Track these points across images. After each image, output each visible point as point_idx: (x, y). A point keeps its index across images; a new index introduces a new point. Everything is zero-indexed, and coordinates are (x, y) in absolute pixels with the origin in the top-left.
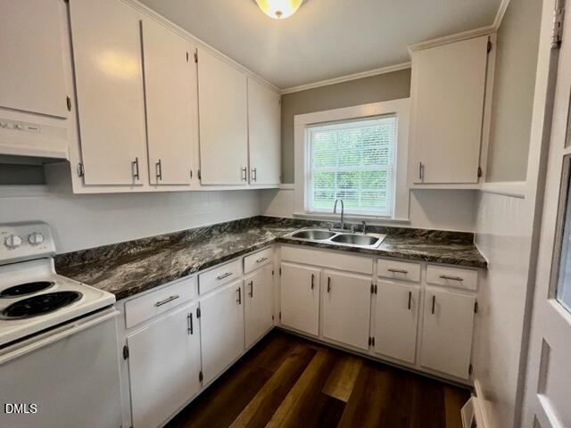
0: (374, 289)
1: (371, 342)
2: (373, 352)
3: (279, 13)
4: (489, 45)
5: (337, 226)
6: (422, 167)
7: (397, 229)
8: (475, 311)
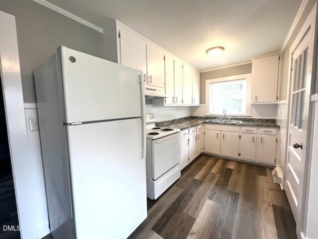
0: (240, 137)
1: (239, 155)
2: (240, 158)
3: (215, 57)
4: (279, 57)
5: (223, 119)
6: (256, 97)
7: (246, 119)
8: (276, 141)
